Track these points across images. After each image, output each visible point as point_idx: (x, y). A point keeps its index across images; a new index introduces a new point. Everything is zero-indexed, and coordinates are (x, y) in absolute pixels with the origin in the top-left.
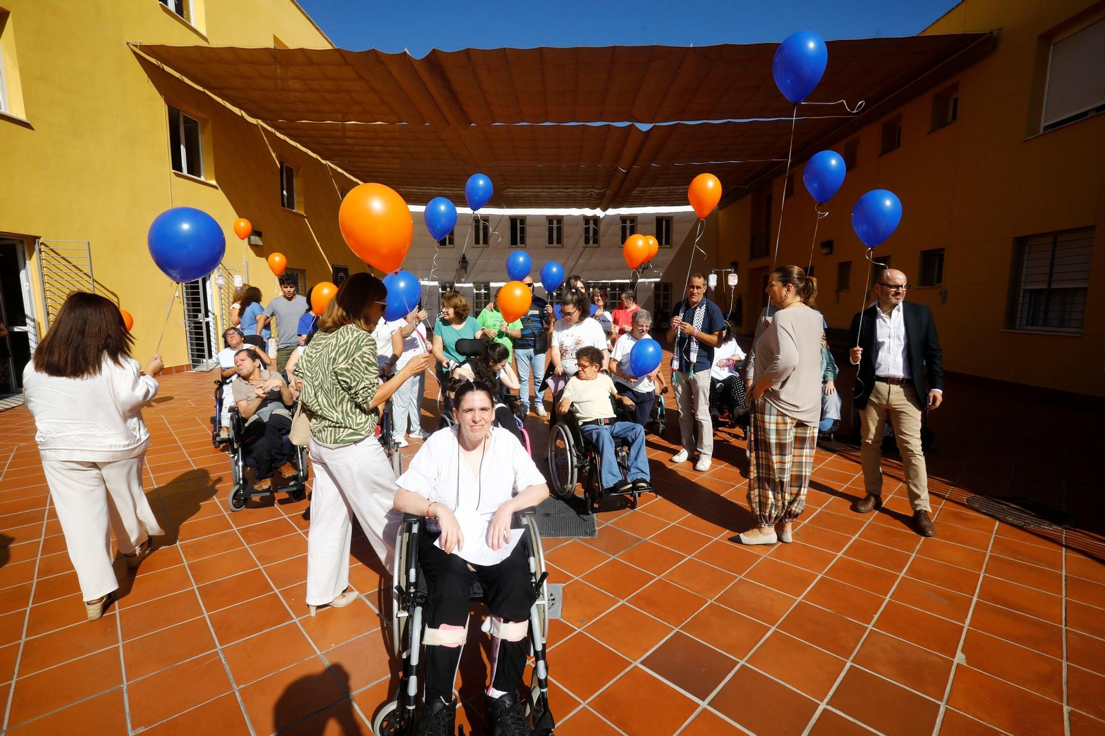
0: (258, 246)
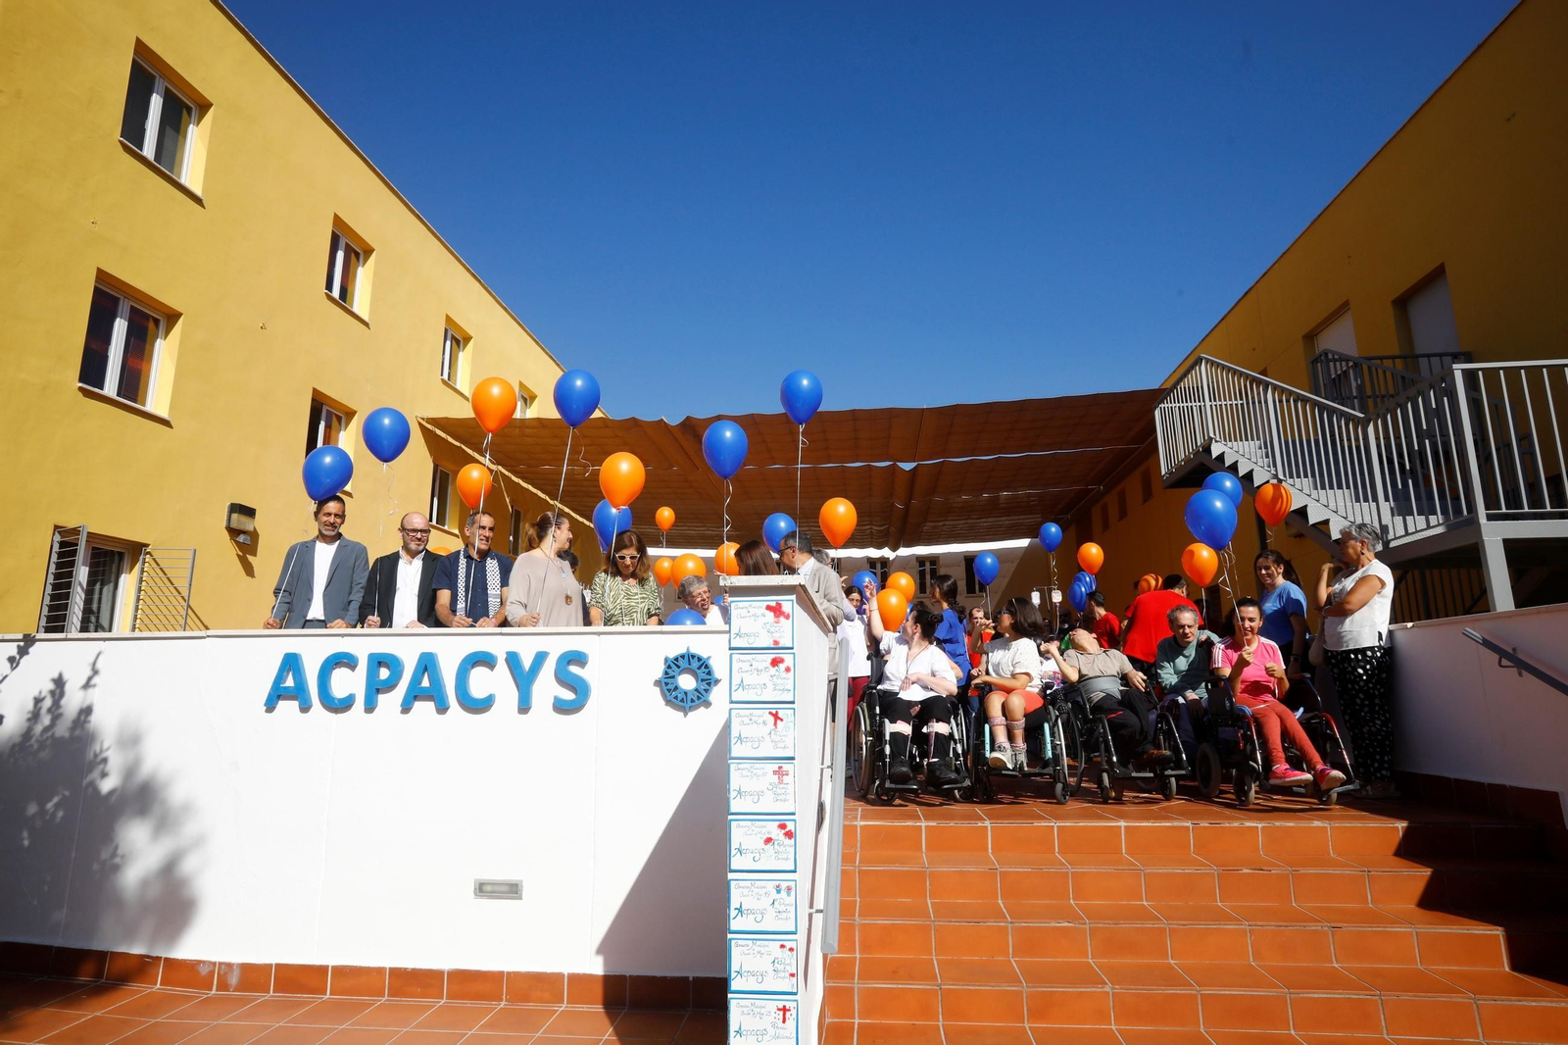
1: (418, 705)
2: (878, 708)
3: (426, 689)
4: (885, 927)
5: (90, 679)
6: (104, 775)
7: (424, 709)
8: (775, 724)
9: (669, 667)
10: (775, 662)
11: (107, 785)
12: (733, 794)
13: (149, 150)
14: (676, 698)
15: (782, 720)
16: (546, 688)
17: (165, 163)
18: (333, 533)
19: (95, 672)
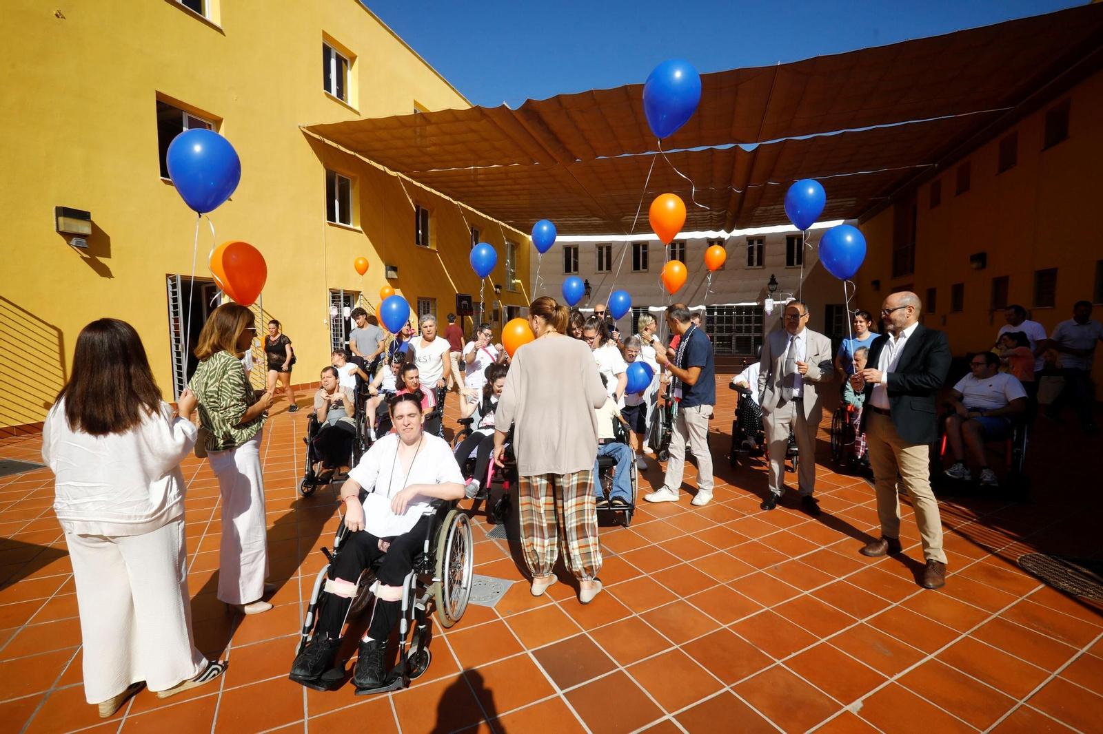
0: (394, 279)
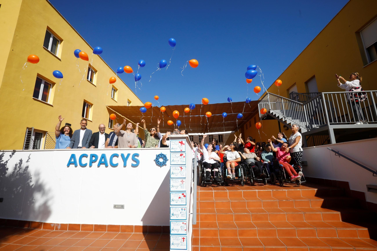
1: (101, 165)
2: (203, 166)
3: (103, 162)
4: (206, 215)
5: (28, 160)
6: (31, 181)
7: (103, 166)
8: (181, 170)
9: (157, 157)
10: (181, 155)
11: (31, 184)
12: (171, 187)
13: (49, 49)
14: (159, 164)
15: (183, 169)
16: (130, 161)
17: (53, 52)
18: (84, 128)
19: (29, 158)
